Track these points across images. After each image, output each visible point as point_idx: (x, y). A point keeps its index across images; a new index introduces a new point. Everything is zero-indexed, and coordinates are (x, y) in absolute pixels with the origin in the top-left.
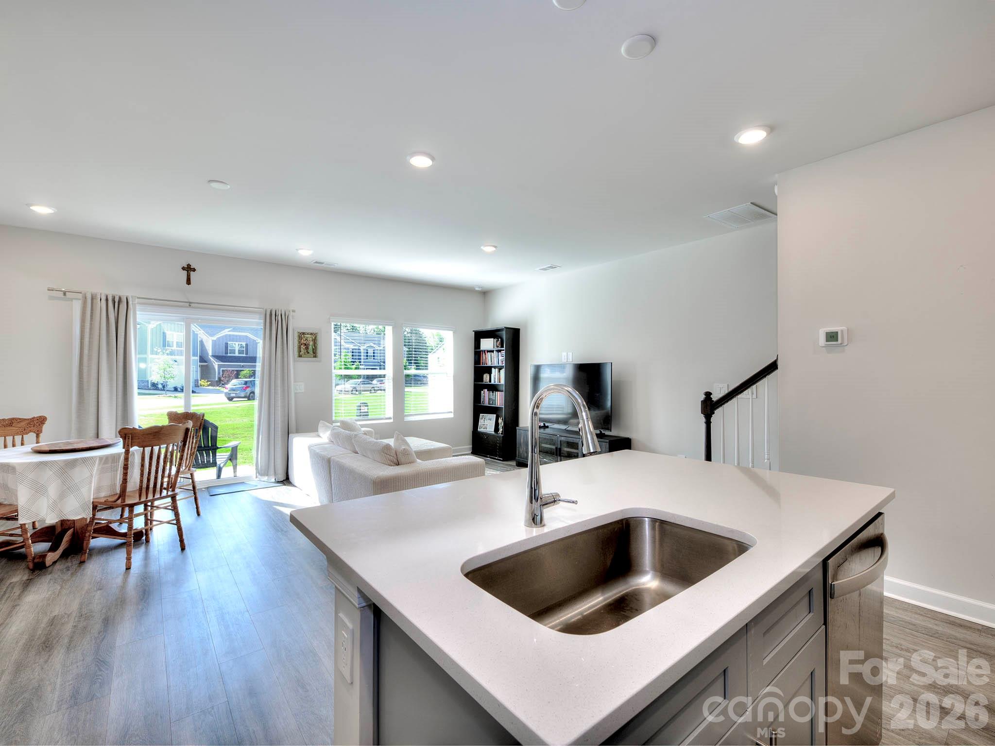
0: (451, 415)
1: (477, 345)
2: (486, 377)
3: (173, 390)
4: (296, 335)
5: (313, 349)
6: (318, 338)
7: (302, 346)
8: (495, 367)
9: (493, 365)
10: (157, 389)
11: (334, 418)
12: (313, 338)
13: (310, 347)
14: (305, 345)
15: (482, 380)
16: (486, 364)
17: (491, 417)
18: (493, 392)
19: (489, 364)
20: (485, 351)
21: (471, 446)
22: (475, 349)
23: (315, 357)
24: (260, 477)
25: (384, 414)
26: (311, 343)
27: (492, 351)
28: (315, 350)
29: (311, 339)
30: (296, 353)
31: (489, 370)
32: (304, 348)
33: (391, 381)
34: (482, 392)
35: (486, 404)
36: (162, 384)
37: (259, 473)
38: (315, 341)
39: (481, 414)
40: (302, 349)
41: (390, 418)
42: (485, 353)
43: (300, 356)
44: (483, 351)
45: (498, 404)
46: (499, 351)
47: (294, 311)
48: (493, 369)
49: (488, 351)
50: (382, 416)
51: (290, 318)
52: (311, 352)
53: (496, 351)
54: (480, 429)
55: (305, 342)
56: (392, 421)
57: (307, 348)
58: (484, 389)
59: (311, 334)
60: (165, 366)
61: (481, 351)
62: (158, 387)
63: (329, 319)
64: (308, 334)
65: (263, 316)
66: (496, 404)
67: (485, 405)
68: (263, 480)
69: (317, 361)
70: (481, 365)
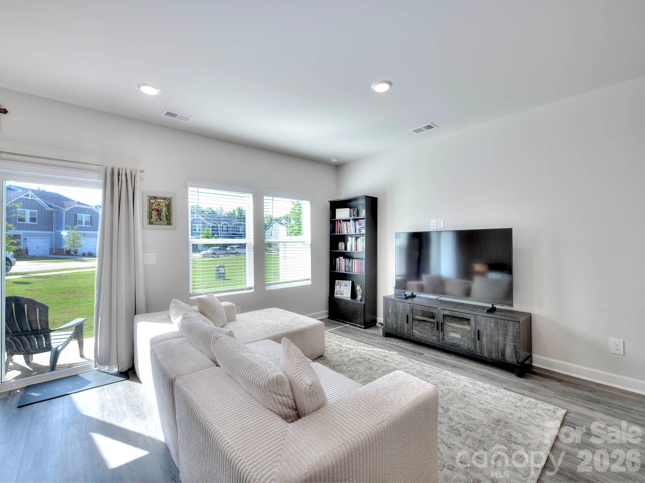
0: (309, 283)
1: (333, 215)
2: (341, 245)
3: (82, 255)
4: (146, 199)
5: (167, 216)
6: (173, 204)
7: (153, 212)
8: (352, 236)
9: (349, 234)
10: (70, 254)
11: (191, 291)
12: (167, 203)
13: (163, 214)
14: (157, 210)
15: (337, 248)
16: (342, 233)
17: (346, 284)
18: (350, 260)
19: (345, 233)
20: (340, 220)
21: (328, 311)
22: (331, 218)
23: (169, 224)
24: (99, 366)
25: (245, 284)
26: (164, 209)
27: (349, 221)
28: (168, 217)
29: (164, 204)
30: (146, 220)
31: (343, 238)
32: (155, 214)
33: (252, 250)
34: (338, 259)
35: (343, 270)
36: (73, 251)
37: (98, 362)
38: (169, 206)
39: (336, 281)
40: (153, 215)
41: (251, 288)
42: (340, 222)
43: (151, 223)
44: (338, 220)
45: (356, 272)
46: (355, 220)
47: (142, 171)
48: (349, 237)
49: (344, 221)
50: (243, 287)
51: (138, 179)
52: (164, 219)
53: (353, 220)
54: (336, 295)
55: (157, 207)
56: (253, 291)
57: (159, 214)
58: (340, 256)
59: (164, 199)
60: (74, 238)
61: (336, 220)
62: (71, 254)
63: (186, 183)
64: (160, 199)
65: (102, 175)
66: (353, 271)
67: (341, 272)
68: (103, 370)
69: (171, 229)
70: (336, 234)
